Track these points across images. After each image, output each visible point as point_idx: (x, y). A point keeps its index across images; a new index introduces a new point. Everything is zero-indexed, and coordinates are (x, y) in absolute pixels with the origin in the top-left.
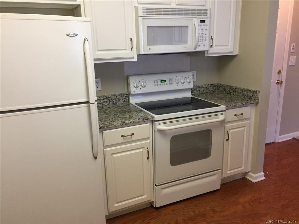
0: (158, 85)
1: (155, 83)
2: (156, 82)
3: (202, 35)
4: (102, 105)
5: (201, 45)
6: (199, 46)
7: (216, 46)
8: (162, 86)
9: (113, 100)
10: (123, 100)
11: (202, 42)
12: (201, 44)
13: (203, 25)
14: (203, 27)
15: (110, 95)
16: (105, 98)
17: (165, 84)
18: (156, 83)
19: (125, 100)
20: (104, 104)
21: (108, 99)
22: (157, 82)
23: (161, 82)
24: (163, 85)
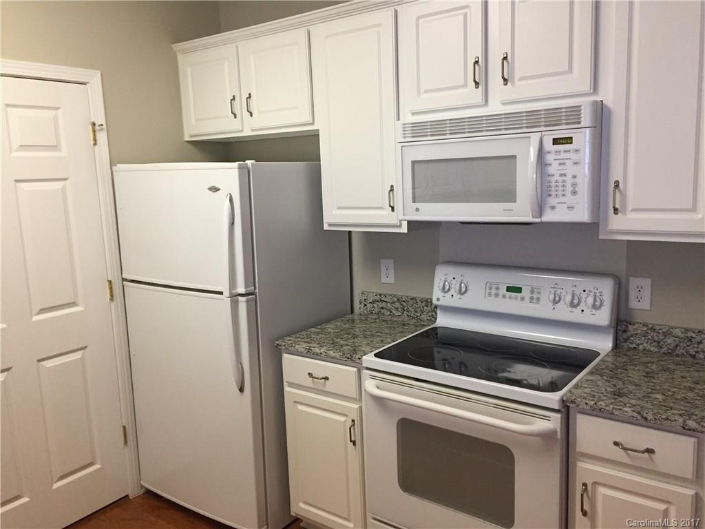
0: (497, 295)
1: (490, 289)
2: (494, 287)
3: (561, 179)
4: (389, 313)
5: (558, 205)
6: (553, 208)
7: (634, 210)
8: (507, 300)
9: (410, 309)
10: (430, 314)
11: (561, 199)
12: (558, 203)
13: (565, 151)
14: (563, 156)
15: (405, 296)
16: (395, 300)
17: (516, 298)
18: (494, 291)
19: (434, 313)
20: (394, 312)
21: (402, 305)
22: (497, 289)
23: (507, 291)
24: (510, 297)
